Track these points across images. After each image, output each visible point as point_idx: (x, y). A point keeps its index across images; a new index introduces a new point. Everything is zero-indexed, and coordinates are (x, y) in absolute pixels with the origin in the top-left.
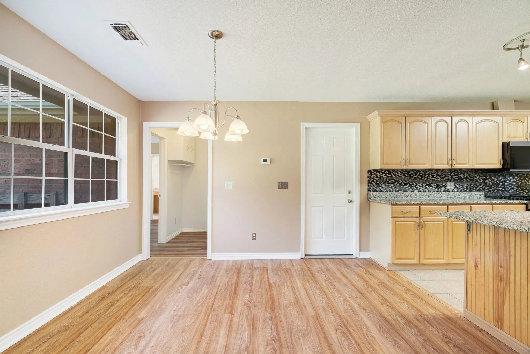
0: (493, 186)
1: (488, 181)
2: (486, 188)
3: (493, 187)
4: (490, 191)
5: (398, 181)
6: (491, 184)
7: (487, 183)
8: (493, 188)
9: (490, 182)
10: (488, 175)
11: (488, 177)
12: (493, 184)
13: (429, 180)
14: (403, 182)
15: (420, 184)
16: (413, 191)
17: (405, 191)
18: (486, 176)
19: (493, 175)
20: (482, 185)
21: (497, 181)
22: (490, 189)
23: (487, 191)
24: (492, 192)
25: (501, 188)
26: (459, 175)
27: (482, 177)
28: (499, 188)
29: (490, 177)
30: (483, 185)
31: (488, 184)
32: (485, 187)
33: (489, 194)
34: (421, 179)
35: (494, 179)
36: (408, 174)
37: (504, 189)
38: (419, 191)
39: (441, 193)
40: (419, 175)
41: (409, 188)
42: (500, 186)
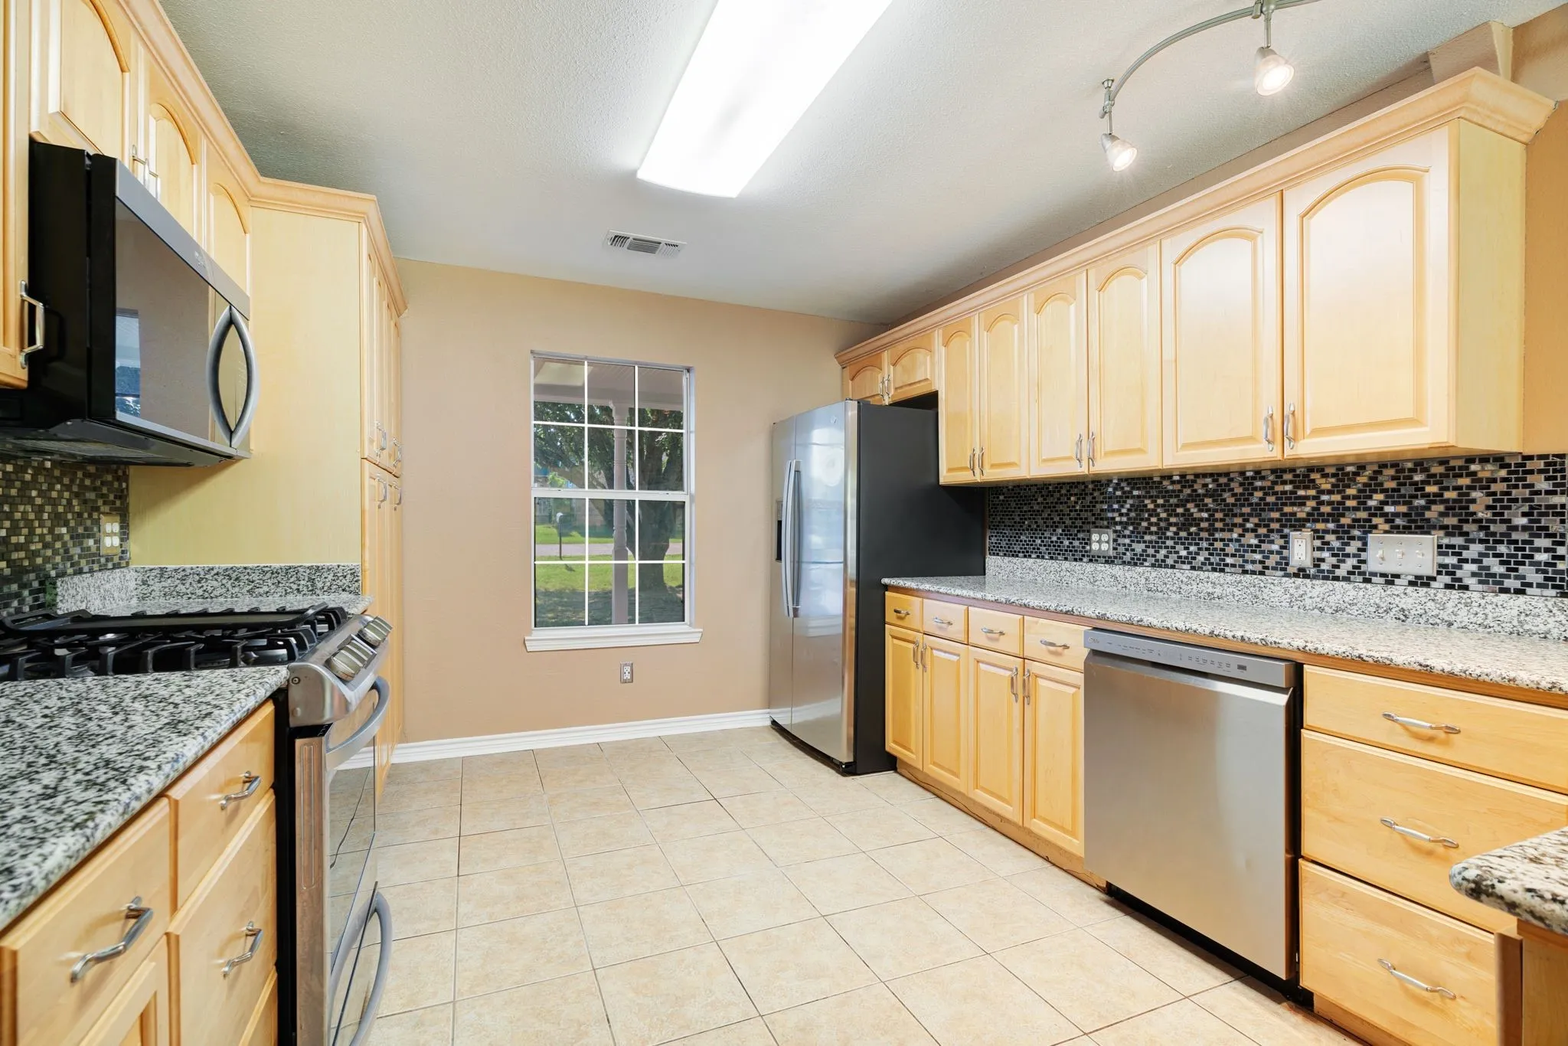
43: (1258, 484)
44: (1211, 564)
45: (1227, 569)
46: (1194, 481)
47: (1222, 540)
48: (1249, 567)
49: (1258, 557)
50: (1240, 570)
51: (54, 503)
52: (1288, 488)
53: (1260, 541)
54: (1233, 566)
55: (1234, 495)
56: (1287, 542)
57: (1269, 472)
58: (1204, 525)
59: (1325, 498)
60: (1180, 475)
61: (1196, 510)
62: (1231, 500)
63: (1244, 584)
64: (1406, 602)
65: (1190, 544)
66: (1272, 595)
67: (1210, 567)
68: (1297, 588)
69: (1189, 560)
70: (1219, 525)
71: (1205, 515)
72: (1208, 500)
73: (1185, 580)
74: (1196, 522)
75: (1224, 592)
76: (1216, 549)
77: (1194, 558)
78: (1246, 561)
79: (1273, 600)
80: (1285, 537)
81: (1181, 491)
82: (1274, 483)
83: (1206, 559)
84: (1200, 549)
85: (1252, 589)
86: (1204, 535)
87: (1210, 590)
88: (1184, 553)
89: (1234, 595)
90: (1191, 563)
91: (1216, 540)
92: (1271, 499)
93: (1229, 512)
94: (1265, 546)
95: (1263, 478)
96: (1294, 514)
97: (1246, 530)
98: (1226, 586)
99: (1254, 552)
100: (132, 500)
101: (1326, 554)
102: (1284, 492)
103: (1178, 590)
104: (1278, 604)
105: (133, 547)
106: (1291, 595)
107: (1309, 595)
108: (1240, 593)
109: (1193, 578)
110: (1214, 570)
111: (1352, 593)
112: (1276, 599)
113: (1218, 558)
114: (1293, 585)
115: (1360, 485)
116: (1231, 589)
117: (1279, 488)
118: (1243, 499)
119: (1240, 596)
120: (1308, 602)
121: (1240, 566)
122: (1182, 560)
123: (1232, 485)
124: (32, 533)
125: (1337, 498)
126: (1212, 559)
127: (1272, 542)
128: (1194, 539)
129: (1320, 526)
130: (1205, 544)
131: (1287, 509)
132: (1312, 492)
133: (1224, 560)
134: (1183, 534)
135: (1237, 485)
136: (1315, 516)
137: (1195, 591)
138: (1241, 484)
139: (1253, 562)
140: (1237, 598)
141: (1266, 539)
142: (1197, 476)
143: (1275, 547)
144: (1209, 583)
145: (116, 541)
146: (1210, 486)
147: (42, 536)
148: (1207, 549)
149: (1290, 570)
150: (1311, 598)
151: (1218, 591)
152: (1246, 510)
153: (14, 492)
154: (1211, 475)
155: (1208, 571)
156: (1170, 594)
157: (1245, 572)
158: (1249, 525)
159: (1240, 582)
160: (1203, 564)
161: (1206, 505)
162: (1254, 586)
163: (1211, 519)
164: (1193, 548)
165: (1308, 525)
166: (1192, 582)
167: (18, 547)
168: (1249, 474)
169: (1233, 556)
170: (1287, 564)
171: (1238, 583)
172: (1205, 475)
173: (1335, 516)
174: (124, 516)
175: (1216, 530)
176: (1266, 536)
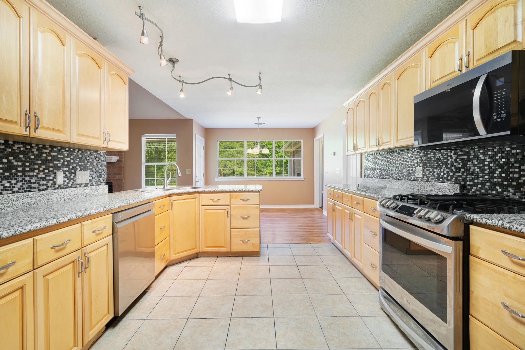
0: (481, 175)
1: (473, 163)
2: (468, 179)
3: (483, 177)
4: (476, 185)
5: (380, 166)
6: (478, 170)
7: (470, 167)
8: (481, 179)
9: (475, 165)
10: (471, 152)
11: (471, 157)
12: (482, 171)
14: (383, 166)
15: (394, 170)
18: (468, 154)
19: (481, 151)
20: (461, 172)
21: (490, 163)
22: (476, 181)
23: (471, 183)
24: (480, 186)
25: (500, 180)
26: (429, 156)
27: (462, 157)
28: (495, 180)
29: (477, 156)
30: (464, 172)
31: (471, 170)
32: (466, 176)
33: (473, 190)
34: (394, 164)
35: (484, 160)
36: (386, 157)
37: (505, 183)
39: (408, 182)
40: (393, 158)
42: (496, 175)
43: (44, 151)
44: (23, 189)
45: (32, 190)
46: (13, 145)
47: (29, 176)
48: (41, 187)
49: (45, 182)
50: (37, 189)
52: (55, 154)
53: (46, 176)
54: (35, 188)
55: (34, 155)
56: (55, 176)
57: (48, 147)
58: (20, 169)
59: (66, 159)
60: (5, 141)
61: (14, 161)
62: (33, 157)
63: (44, 195)
64: (87, 191)
65: (12, 179)
66: (55, 197)
67: (23, 191)
68: (62, 193)
69: (10, 188)
70: (27, 169)
71: (20, 164)
72: (21, 156)
73: (15, 199)
74: (16, 167)
75: (36, 201)
76: (26, 181)
77: (14, 187)
78: (40, 185)
79: (55, 199)
80: (55, 174)
81: (5, 150)
82: (51, 151)
83: (21, 186)
84: (17, 182)
85: (47, 196)
86: (20, 174)
87: (29, 201)
88: (8, 185)
89: (40, 201)
90: (12, 190)
91: (26, 176)
92: (49, 158)
93: (32, 162)
94: (48, 178)
95: (46, 149)
96: (57, 164)
97: (40, 171)
98: (36, 197)
99: (43, 180)
101: (66, 179)
102: (54, 155)
103: (11, 205)
104: (57, 200)
106: (61, 196)
107: (66, 194)
108: (43, 199)
109: (20, 197)
110: (25, 191)
111: (76, 191)
112: (56, 198)
113: (27, 185)
114: (61, 192)
115: (74, 155)
116: (39, 199)
117: (52, 154)
118: (38, 157)
119: (43, 201)
120: (66, 197)
121: (38, 188)
122: (6, 189)
123: (33, 150)
125: (69, 159)
126: (24, 186)
127: (50, 176)
128: (15, 176)
129: (65, 169)
130: (20, 179)
131: (55, 162)
132: (62, 157)
133: (30, 186)
134: (7, 174)
135: (35, 150)
136: (63, 165)
137: (21, 204)
138: (37, 150)
139: (43, 185)
140: (41, 202)
141: (48, 175)
142: (15, 142)
143: (51, 178)
144: (29, 198)
146: (22, 149)
148: (21, 181)
149: (57, 186)
150: (66, 195)
151: (33, 201)
152: (40, 162)
154: (22, 143)
155: (22, 192)
156: (6, 209)
157: (40, 190)
158: (41, 169)
159: (43, 194)
160: (19, 189)
161: (20, 158)
162: (48, 195)
163: (23, 166)
164: (13, 182)
165: (61, 169)
166: (20, 199)
168: (40, 146)
169: (34, 183)
170: (55, 184)
171: (42, 195)
172: (18, 143)
173: (68, 166)
175: (26, 171)
176: (48, 173)
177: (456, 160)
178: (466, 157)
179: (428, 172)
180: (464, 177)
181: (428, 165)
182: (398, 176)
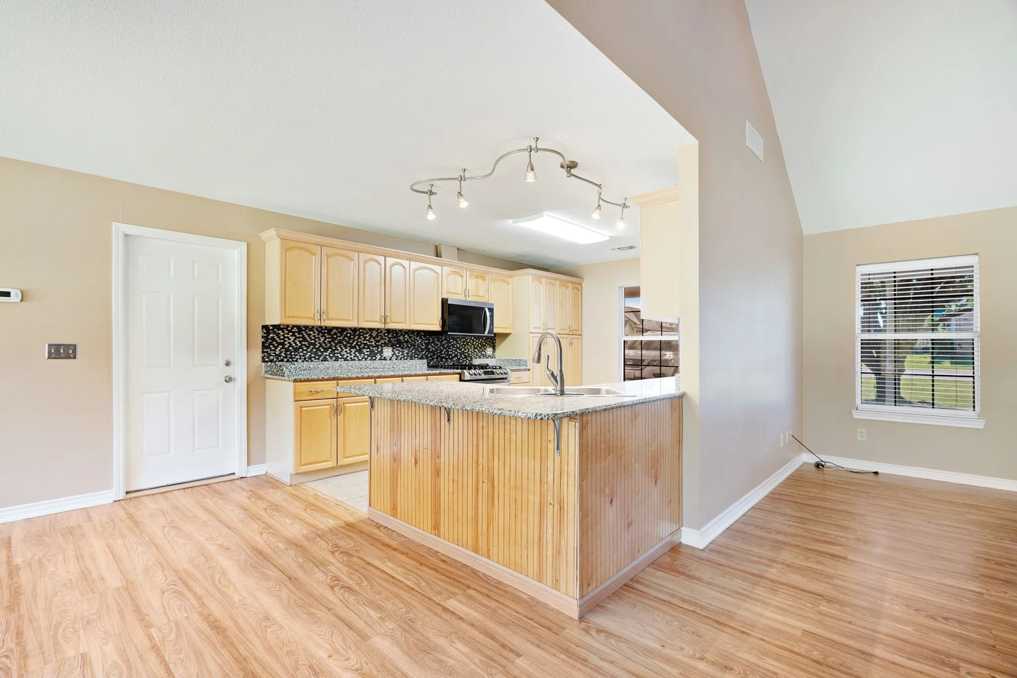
0: (436, 353)
1: (431, 346)
2: (429, 356)
4: (433, 359)
5: (314, 344)
6: (435, 350)
7: (430, 349)
8: (436, 355)
9: (433, 347)
10: (430, 338)
11: (431, 341)
12: (437, 350)
13: (359, 343)
14: (321, 345)
15: (347, 350)
16: (337, 359)
17: (325, 360)
20: (424, 351)
21: (440, 346)
22: (433, 357)
24: (435, 360)
25: (445, 355)
26: (398, 338)
27: (425, 341)
28: (443, 356)
29: (433, 342)
30: (426, 352)
32: (428, 354)
33: (432, 363)
34: (348, 342)
35: (438, 344)
36: (329, 333)
37: (447, 357)
38: (346, 360)
39: (376, 362)
40: (346, 336)
41: (331, 355)
42: (443, 353)
51: (474, 345)
100: (496, 344)
105: (496, 354)
124: (469, 350)
145: (491, 353)
147: (471, 351)
153: (465, 343)
167: (466, 353)
174: (494, 348)
177: (421, 343)
178: (427, 341)
179: (398, 351)
180: (426, 354)
181: (398, 346)
182: (354, 357)
